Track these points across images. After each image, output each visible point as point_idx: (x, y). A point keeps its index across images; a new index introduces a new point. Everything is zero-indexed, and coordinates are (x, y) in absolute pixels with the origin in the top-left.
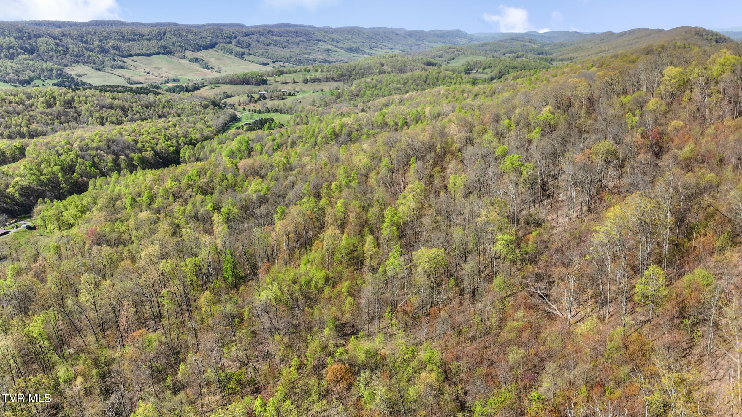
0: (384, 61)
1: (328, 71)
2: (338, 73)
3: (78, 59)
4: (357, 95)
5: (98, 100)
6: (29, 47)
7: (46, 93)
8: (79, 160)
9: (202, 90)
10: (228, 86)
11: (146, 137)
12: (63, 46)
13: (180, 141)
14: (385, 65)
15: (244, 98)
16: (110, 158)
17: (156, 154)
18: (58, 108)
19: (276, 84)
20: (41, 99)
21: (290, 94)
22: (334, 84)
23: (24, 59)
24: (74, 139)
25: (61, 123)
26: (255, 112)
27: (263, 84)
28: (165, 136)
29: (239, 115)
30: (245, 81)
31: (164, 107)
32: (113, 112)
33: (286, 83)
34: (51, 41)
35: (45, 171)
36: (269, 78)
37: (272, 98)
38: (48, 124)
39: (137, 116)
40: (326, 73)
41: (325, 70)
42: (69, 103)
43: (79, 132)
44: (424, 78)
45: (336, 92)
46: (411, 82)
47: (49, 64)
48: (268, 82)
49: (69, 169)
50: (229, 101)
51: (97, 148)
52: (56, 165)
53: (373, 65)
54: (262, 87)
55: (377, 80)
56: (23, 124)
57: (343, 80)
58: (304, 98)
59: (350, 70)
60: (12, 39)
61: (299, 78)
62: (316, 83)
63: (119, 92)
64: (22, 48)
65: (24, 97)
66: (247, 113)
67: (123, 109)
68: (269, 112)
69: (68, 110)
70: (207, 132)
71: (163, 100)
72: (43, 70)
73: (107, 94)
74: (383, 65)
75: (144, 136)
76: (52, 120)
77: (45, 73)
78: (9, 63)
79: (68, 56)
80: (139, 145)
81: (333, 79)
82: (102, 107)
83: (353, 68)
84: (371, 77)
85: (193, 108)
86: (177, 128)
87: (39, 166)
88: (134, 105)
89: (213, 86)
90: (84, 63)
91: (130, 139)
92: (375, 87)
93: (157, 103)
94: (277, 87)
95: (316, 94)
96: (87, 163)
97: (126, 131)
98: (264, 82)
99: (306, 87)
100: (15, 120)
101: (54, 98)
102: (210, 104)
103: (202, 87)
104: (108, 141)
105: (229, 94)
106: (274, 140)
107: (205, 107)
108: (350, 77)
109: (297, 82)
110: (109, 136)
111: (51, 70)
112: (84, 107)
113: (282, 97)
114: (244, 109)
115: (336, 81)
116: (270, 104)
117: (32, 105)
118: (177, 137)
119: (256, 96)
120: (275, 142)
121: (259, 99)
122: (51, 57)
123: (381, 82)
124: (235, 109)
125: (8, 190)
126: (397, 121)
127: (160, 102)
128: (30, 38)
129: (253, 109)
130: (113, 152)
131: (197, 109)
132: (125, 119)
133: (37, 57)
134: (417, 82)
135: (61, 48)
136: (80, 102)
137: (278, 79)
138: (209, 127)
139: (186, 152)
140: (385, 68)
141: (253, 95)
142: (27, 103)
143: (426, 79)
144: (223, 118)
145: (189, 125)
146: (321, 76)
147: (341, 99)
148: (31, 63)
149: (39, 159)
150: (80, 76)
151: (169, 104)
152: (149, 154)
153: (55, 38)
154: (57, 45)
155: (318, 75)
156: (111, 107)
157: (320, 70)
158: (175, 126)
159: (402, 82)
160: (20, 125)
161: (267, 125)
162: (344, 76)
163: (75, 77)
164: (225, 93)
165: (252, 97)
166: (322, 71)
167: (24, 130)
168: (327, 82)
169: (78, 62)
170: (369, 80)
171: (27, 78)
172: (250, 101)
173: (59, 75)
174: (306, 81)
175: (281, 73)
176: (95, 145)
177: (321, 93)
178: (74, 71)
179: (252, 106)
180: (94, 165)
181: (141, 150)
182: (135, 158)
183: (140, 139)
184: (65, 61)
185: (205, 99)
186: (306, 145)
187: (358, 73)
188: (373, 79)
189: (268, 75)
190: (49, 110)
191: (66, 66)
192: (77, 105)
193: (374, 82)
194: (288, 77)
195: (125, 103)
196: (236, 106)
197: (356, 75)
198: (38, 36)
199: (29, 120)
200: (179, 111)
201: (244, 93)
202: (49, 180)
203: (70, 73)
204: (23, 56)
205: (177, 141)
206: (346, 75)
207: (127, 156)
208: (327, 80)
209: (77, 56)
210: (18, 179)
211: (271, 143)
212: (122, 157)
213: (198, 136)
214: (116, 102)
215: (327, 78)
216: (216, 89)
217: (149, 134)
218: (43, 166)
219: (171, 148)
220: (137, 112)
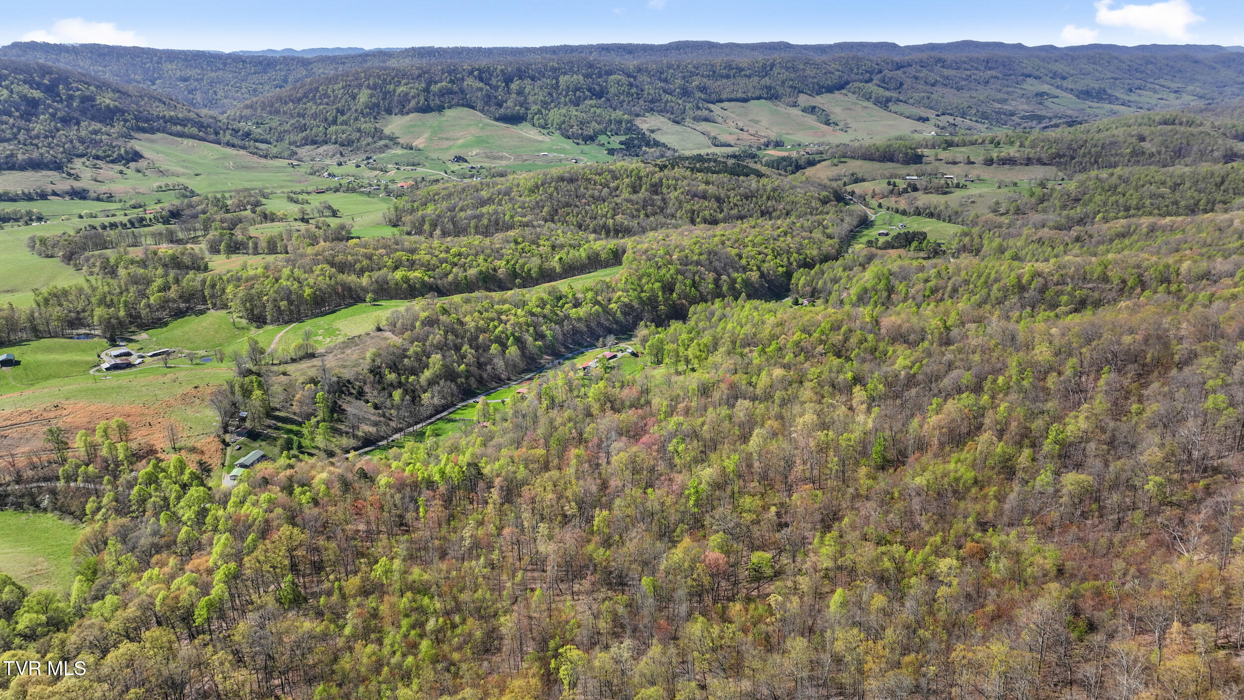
0: (1146, 131)
1: (1033, 146)
2: (1050, 151)
3: (654, 106)
4: (1077, 200)
5: (689, 185)
6: (597, 88)
7: (631, 172)
8: (680, 277)
9: (818, 166)
10: (859, 163)
11: (749, 251)
12: (637, 87)
13: (792, 259)
14: (1148, 139)
15: (881, 186)
16: (711, 276)
17: (762, 276)
18: (643, 194)
19: (937, 163)
20: (627, 180)
21: (958, 186)
22: (1039, 172)
23: (592, 106)
24: (672, 247)
25: (647, 216)
26: (897, 211)
27: (916, 163)
28: (773, 250)
29: (872, 217)
30: (886, 156)
31: (768, 198)
32: (706, 203)
33: (955, 163)
34: (624, 79)
35: (646, 288)
36: (926, 152)
37: (927, 191)
38: (633, 217)
39: (735, 212)
40: (1027, 150)
41: (1027, 143)
42: (656, 188)
43: (675, 237)
44: (1219, 180)
45: (1038, 191)
46: (1188, 184)
47: (618, 114)
48: (924, 159)
49: (668, 288)
50: (858, 188)
51: (698, 263)
52: (656, 281)
53: (1121, 139)
54: (913, 168)
55: (1120, 177)
56: (609, 215)
57: (1058, 165)
58: (980, 196)
59: (1075, 146)
60: (581, 77)
61: (978, 154)
62: (1007, 167)
63: (713, 172)
64: (589, 90)
65: (609, 177)
66: (883, 211)
67: (718, 199)
68: (919, 214)
69: (655, 197)
70: (829, 246)
71: (769, 188)
72: (610, 121)
73: (700, 176)
74: (1142, 139)
75: (750, 248)
76: (638, 210)
77: (613, 126)
78: (574, 111)
79: (641, 102)
80: (744, 262)
81: (1040, 162)
82: (695, 195)
83: (1081, 143)
84: (1110, 171)
85: (808, 204)
86: (789, 238)
87: (640, 279)
88: (732, 194)
89: (835, 161)
90: (660, 112)
91: (734, 252)
92: (1114, 189)
93: (761, 192)
94: (938, 168)
95: (1004, 190)
96: (688, 282)
97: (729, 240)
98: (918, 159)
99: (987, 173)
100: (603, 208)
101: (640, 178)
102: (832, 197)
103: (819, 162)
104: (709, 253)
105: (860, 176)
106: (927, 281)
107: (825, 202)
108: (1073, 158)
109: (973, 163)
110: (711, 246)
111: (620, 122)
112: (673, 195)
113: (944, 190)
114: (880, 206)
115: (1045, 164)
116: (923, 200)
117: (617, 189)
118: (788, 252)
119: (902, 185)
120: (929, 284)
121: (905, 191)
122: (621, 103)
123: (1126, 181)
124: (866, 205)
125: (611, 306)
126: (1126, 277)
127: (765, 190)
128: (600, 76)
129: (895, 206)
130: (715, 270)
131: (813, 204)
132: (721, 216)
133: (605, 102)
134: (1202, 185)
135: (634, 90)
136: (668, 187)
137: (944, 155)
138: (830, 237)
139: (801, 279)
140: (1146, 145)
141: (897, 181)
142: (612, 185)
143: (1222, 182)
144: (849, 222)
145: (804, 234)
146: (1017, 155)
147: (1045, 204)
148: (598, 111)
149: (641, 272)
150: (652, 131)
151: (776, 194)
152: (754, 276)
153: (629, 76)
154: (631, 85)
155: (1012, 151)
156: (704, 196)
157: (1018, 144)
158: (786, 234)
159: (1169, 183)
160: (605, 216)
161: (915, 244)
162: (1060, 156)
163: (647, 133)
164: (853, 175)
165: (895, 185)
166: (1021, 146)
167: (610, 222)
168: (1027, 165)
169: (652, 110)
170: (1104, 174)
171: (591, 132)
172: (892, 192)
173: (629, 130)
174: (989, 162)
175: (949, 144)
176: (695, 258)
177: (1012, 188)
178: (646, 123)
179: (891, 202)
180: (694, 284)
181: (745, 269)
182: (739, 280)
183: (745, 252)
184: (637, 109)
185: (825, 187)
186: (973, 299)
187: (1090, 153)
188: (1112, 174)
189: (926, 147)
190: (634, 197)
191: (637, 115)
192: (665, 190)
193: (1114, 180)
194: (959, 153)
195: (721, 190)
196: (868, 198)
197: (1084, 156)
198: (609, 73)
199: (614, 209)
200: (789, 207)
201: (883, 177)
202: (649, 298)
203: (641, 126)
204: (591, 102)
205: (789, 259)
206: (1064, 156)
207: (729, 276)
208: (1029, 162)
209: (652, 101)
210: (620, 293)
211: (921, 286)
212: (724, 277)
213: (815, 252)
214: (711, 189)
215: (1029, 159)
216: (841, 165)
217: (754, 245)
218: (644, 281)
219: (780, 269)
220: (735, 205)
